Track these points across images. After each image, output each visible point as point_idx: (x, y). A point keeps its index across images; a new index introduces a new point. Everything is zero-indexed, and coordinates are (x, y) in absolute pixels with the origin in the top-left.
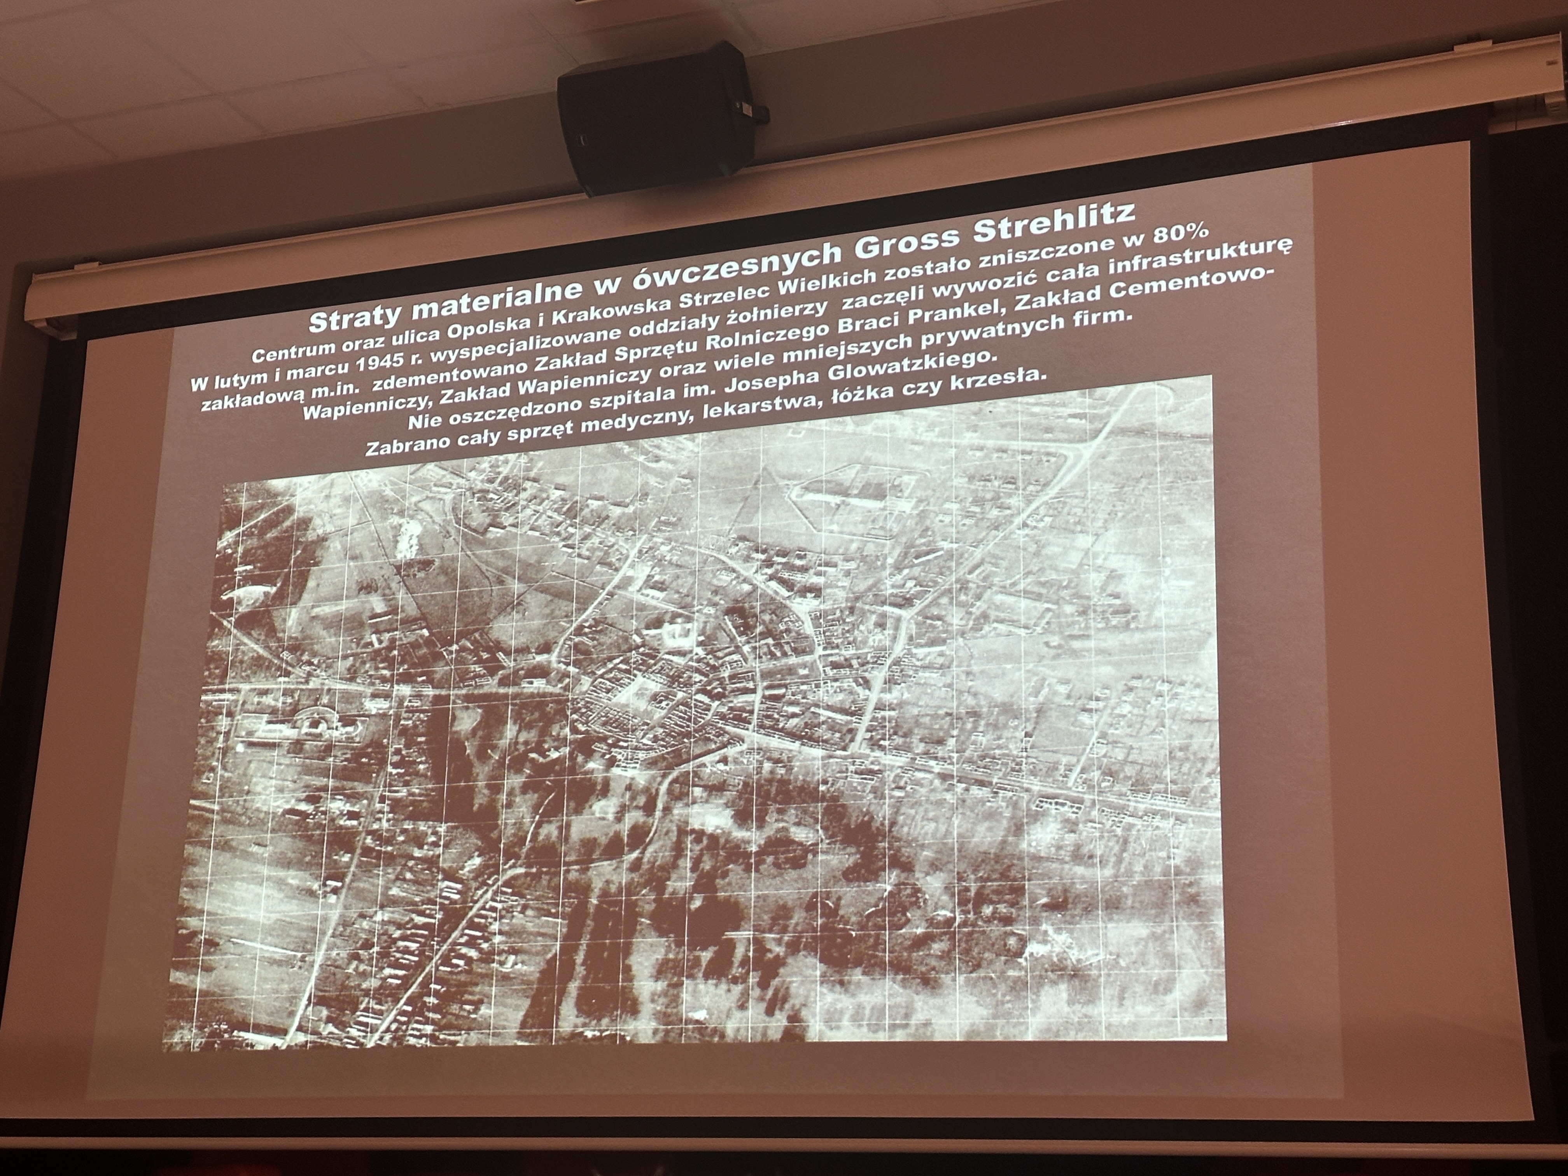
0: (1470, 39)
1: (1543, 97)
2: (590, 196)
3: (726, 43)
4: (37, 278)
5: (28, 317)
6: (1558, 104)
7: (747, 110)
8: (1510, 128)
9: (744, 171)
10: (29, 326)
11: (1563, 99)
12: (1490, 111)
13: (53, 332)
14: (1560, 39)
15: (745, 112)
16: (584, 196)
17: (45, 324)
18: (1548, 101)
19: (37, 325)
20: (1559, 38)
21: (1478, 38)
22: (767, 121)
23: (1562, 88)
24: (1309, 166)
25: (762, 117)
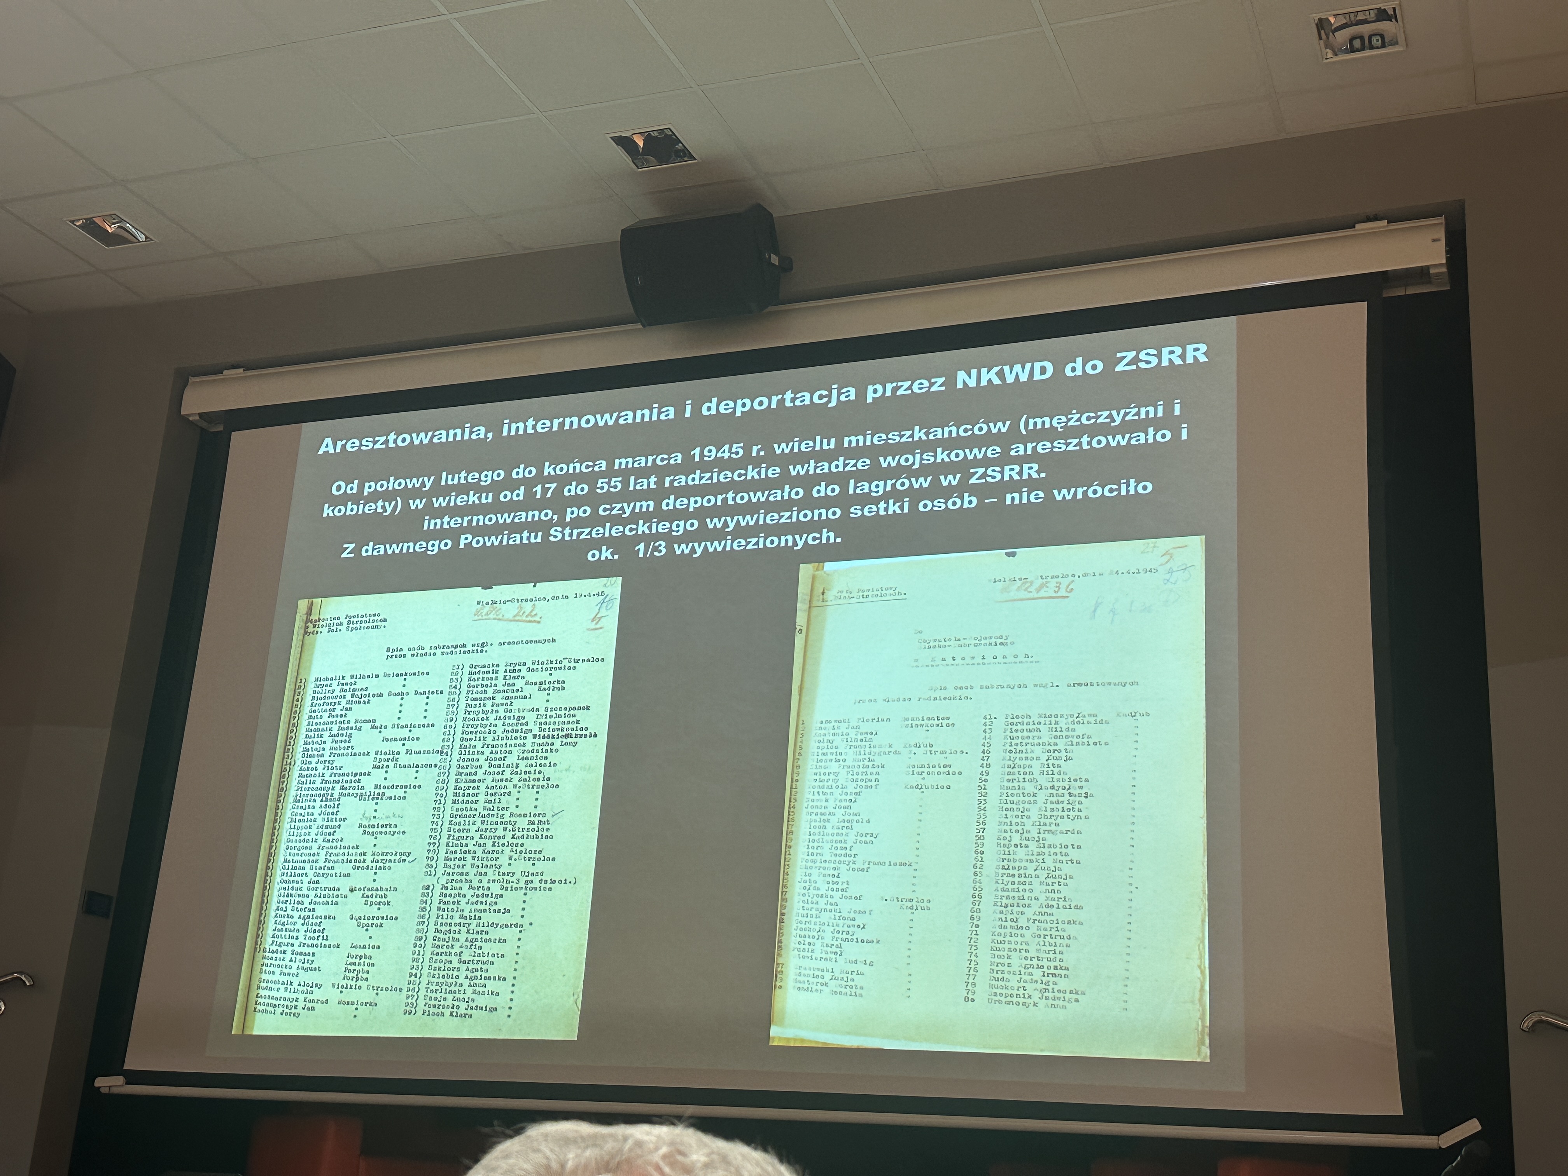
0: (1369, 219)
1: (1428, 267)
2: (644, 326)
3: (759, 205)
4: (192, 380)
5: (184, 412)
6: (1438, 275)
7: (775, 260)
8: (1400, 292)
9: (771, 309)
10: (185, 419)
11: (1444, 270)
12: (1384, 277)
13: (204, 424)
14: (1444, 222)
15: (772, 261)
16: (639, 326)
17: (197, 418)
18: (1432, 271)
19: (191, 419)
20: (1442, 220)
21: (1376, 218)
22: (791, 269)
23: (1444, 261)
24: (1233, 319)
25: (787, 266)
